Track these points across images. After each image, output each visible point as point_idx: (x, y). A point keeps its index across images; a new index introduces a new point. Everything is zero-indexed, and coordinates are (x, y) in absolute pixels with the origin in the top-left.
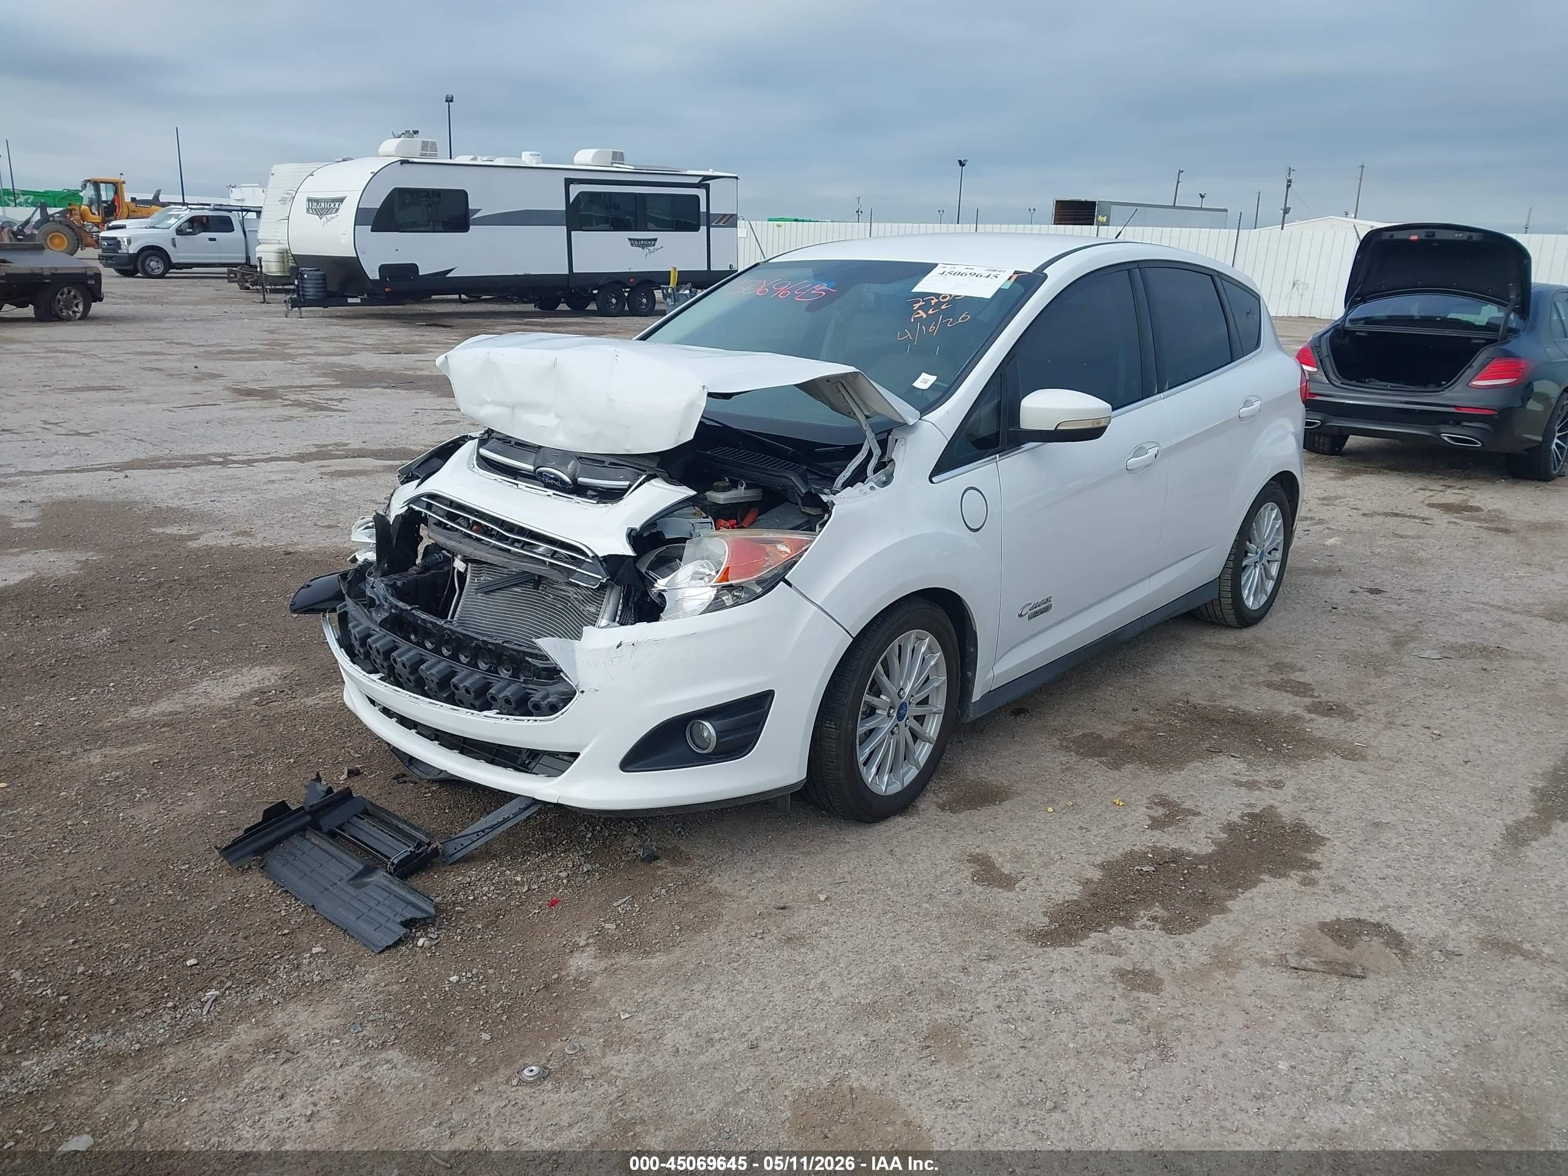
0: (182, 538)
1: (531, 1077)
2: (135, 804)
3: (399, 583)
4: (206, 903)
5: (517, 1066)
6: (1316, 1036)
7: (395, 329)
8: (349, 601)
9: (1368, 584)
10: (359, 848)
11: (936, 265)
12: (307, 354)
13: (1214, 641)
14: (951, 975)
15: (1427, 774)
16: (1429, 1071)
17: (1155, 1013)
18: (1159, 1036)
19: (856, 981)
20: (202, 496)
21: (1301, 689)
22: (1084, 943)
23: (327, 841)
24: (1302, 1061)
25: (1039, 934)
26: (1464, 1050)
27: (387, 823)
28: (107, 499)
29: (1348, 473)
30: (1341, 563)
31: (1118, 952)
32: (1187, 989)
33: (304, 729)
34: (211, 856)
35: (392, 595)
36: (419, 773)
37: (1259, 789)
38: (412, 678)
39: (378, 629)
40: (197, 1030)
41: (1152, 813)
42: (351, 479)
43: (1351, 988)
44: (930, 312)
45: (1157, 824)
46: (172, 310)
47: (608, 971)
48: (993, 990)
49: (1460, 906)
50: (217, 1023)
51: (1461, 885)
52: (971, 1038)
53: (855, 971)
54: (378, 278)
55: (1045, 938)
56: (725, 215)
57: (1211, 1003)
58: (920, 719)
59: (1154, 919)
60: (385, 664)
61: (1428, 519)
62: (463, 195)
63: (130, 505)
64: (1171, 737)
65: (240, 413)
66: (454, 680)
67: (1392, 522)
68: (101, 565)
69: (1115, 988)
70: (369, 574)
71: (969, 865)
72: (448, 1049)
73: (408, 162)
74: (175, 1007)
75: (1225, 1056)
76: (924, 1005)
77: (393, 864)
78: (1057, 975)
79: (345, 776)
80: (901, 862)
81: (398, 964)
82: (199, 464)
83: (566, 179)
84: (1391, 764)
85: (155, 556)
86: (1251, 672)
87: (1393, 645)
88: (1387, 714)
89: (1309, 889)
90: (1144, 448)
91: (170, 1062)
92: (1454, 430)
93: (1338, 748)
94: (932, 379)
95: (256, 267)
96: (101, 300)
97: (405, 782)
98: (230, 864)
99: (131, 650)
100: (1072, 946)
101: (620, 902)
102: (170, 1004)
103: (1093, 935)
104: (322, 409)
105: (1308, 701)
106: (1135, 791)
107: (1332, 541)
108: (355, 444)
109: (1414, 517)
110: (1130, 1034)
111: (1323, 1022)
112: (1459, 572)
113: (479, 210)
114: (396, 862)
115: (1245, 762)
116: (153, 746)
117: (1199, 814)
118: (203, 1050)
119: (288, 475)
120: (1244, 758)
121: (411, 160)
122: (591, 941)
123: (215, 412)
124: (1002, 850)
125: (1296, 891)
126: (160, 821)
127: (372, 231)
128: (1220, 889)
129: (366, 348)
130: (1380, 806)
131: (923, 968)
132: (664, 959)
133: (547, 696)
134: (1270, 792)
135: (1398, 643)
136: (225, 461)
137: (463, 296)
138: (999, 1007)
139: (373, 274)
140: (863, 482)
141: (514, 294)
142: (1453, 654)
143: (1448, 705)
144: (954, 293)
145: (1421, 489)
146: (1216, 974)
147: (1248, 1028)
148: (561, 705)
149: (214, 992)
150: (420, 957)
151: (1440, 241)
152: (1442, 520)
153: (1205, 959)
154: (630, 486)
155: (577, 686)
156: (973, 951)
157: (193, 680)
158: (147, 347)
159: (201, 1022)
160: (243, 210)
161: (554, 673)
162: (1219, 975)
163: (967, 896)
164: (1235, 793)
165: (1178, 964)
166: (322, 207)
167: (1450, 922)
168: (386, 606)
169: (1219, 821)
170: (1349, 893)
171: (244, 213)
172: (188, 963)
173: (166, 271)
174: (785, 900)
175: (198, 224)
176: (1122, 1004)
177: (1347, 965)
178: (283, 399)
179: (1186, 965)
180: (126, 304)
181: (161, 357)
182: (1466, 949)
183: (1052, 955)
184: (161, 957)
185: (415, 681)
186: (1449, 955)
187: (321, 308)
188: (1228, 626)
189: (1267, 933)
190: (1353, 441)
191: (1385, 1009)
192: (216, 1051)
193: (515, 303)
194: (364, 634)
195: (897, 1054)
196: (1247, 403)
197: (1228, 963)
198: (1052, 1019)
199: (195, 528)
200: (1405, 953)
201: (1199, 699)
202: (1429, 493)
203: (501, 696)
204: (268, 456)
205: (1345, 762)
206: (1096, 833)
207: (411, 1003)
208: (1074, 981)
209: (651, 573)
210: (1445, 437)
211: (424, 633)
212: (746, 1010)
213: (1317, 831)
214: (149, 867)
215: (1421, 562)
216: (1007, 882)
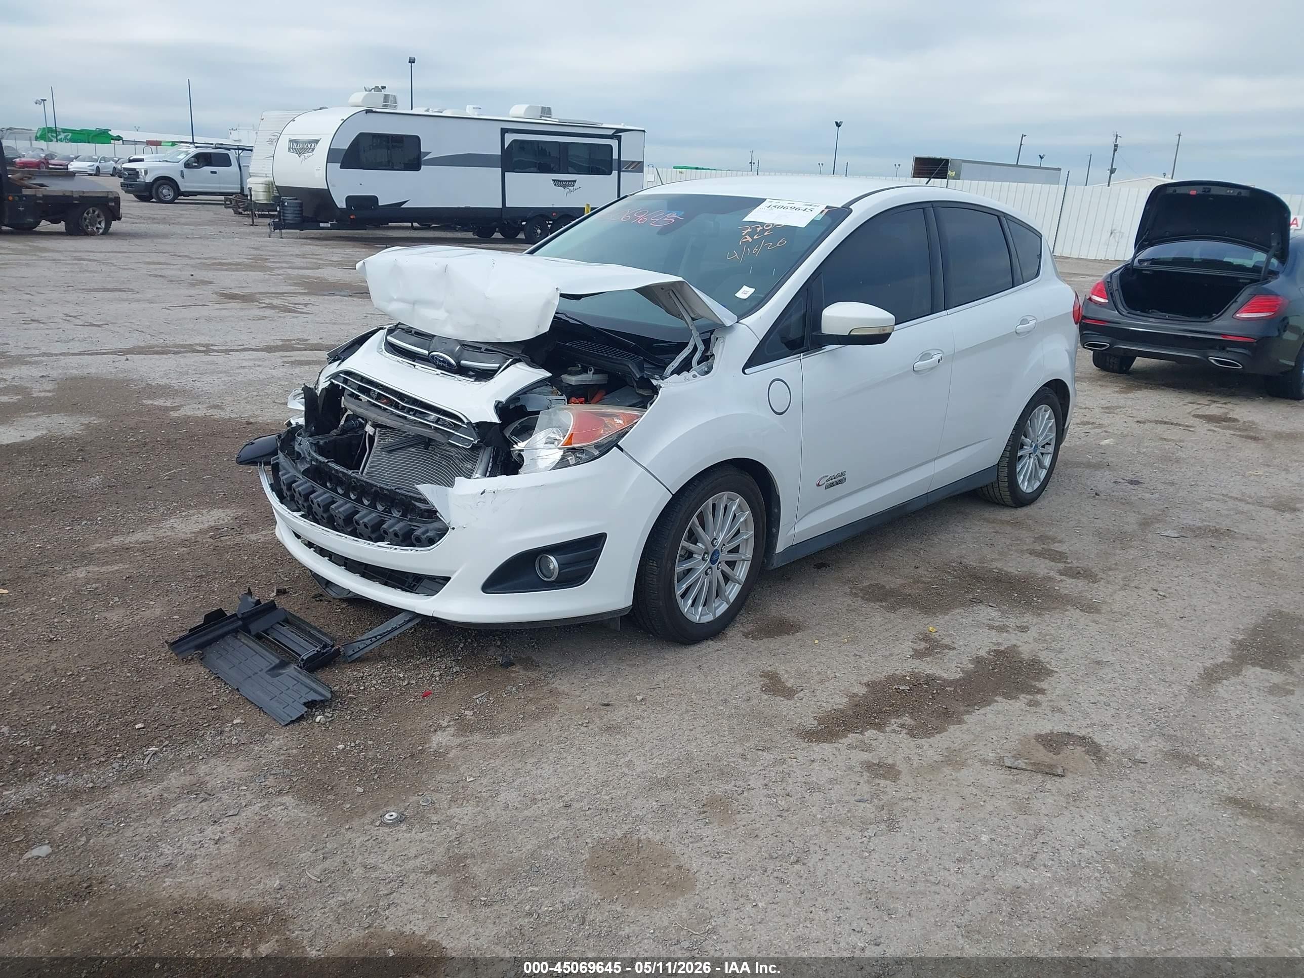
0: (167, 409)
1: (390, 820)
2: (108, 608)
3: (321, 442)
4: (156, 684)
5: (381, 812)
6: (1016, 818)
7: (358, 250)
8: (281, 455)
9: (1130, 476)
10: (277, 647)
11: (765, 200)
12: (282, 268)
13: (992, 516)
14: (733, 759)
15: (1148, 626)
16: (1101, 847)
17: (890, 797)
18: (890, 812)
19: (655, 761)
20: (186, 377)
21: (1058, 557)
22: (844, 740)
23: (254, 641)
24: (1001, 835)
25: (807, 732)
26: (1133, 833)
27: (302, 629)
28: (110, 377)
29: (1130, 388)
30: (1111, 459)
31: (869, 749)
32: (919, 780)
33: (246, 558)
34: (163, 650)
35: (315, 452)
36: (333, 594)
37: (1007, 632)
38: (325, 516)
39: (301, 477)
40: (139, 775)
41: (915, 646)
42: (307, 367)
43: (1051, 784)
44: (755, 237)
45: (918, 655)
46: (176, 229)
47: (463, 746)
48: (764, 772)
49: (1153, 726)
50: (154, 771)
51: (1157, 711)
52: (740, 807)
53: (656, 753)
54: (344, 206)
55: (811, 736)
56: (633, 162)
57: (937, 790)
58: (732, 564)
59: (903, 726)
60: (305, 505)
61: (1191, 427)
62: (416, 140)
63: (128, 382)
64: (943, 589)
65: (224, 313)
66: (356, 517)
67: (1160, 428)
68: (100, 427)
69: (862, 776)
70: (299, 435)
71: (760, 679)
72: (329, 797)
73: (371, 111)
74: (123, 758)
75: (939, 829)
76: (706, 782)
77: (302, 660)
78: (816, 765)
79: (274, 594)
80: (706, 675)
81: (299, 734)
82: (186, 352)
83: (502, 129)
84: (1120, 616)
85: (144, 422)
86: (1019, 542)
87: (1140, 525)
88: (1124, 579)
89: (1033, 709)
90: (930, 354)
91: (115, 797)
92: (1220, 354)
93: (1079, 603)
94: (751, 290)
95: (247, 196)
96: (119, 219)
97: (321, 600)
98: (177, 655)
99: (117, 493)
100: (832, 743)
101: (479, 695)
102: (120, 755)
103: (850, 735)
104: (290, 311)
105: (1061, 566)
106: (905, 629)
107: (1107, 441)
108: (314, 340)
109: (1180, 425)
110: (868, 810)
111: (1023, 808)
112: (1208, 470)
113: (429, 153)
114: (305, 658)
115: (1000, 610)
116: (127, 566)
117: (954, 648)
118: (141, 790)
119: (256, 363)
120: (999, 607)
121: (374, 110)
122: (452, 723)
123: (204, 312)
124: (789, 669)
125: (1022, 710)
126: (126, 622)
127: (341, 167)
128: (960, 706)
129: (333, 264)
130: (1104, 649)
131: (711, 753)
132: (507, 738)
133: (427, 531)
134: (1016, 634)
135: (1145, 524)
136: (208, 349)
137: (416, 224)
138: (766, 785)
139: (341, 203)
140: (688, 371)
141: (456, 224)
142: (1189, 534)
143: (1176, 574)
144: (776, 222)
145: (1191, 403)
146: (945, 769)
147: (962, 810)
148: (437, 539)
149: (154, 748)
150: (316, 730)
151: (1216, 197)
152: (1202, 428)
153: (938, 758)
154: (499, 368)
155: (449, 523)
156: (752, 743)
157: (164, 517)
158: (154, 258)
159: (142, 770)
160: (239, 149)
161: (432, 514)
162: (947, 770)
163: (754, 701)
164: (986, 634)
165: (916, 762)
166: (301, 147)
167: (1142, 738)
168: (309, 458)
169: (969, 655)
170: (1064, 713)
171: (240, 151)
172: (137, 726)
173: (175, 198)
174: (609, 699)
175: (203, 159)
176: (865, 788)
177: (1051, 766)
178: (260, 303)
179: (922, 762)
180: (140, 223)
181: (165, 266)
182: (1151, 760)
183: (815, 749)
184: (117, 722)
185: (328, 518)
186: (1136, 762)
187: (298, 231)
188: (1005, 505)
189: (991, 741)
190: (1139, 362)
191: (1075, 801)
192: (151, 791)
193: (457, 231)
194: (291, 480)
195: (679, 816)
196: (1024, 321)
197: (956, 761)
198: (807, 797)
199: (178, 401)
200: (1101, 760)
201: (972, 561)
202: (1195, 406)
203: (391, 530)
204: (242, 347)
205: (1082, 614)
206: (867, 659)
207: (305, 763)
208: (830, 769)
209: (514, 438)
210: (1212, 360)
211: (337, 481)
212: (566, 779)
213: (1048, 666)
214: (114, 656)
215: (1178, 461)
216: (789, 693)
